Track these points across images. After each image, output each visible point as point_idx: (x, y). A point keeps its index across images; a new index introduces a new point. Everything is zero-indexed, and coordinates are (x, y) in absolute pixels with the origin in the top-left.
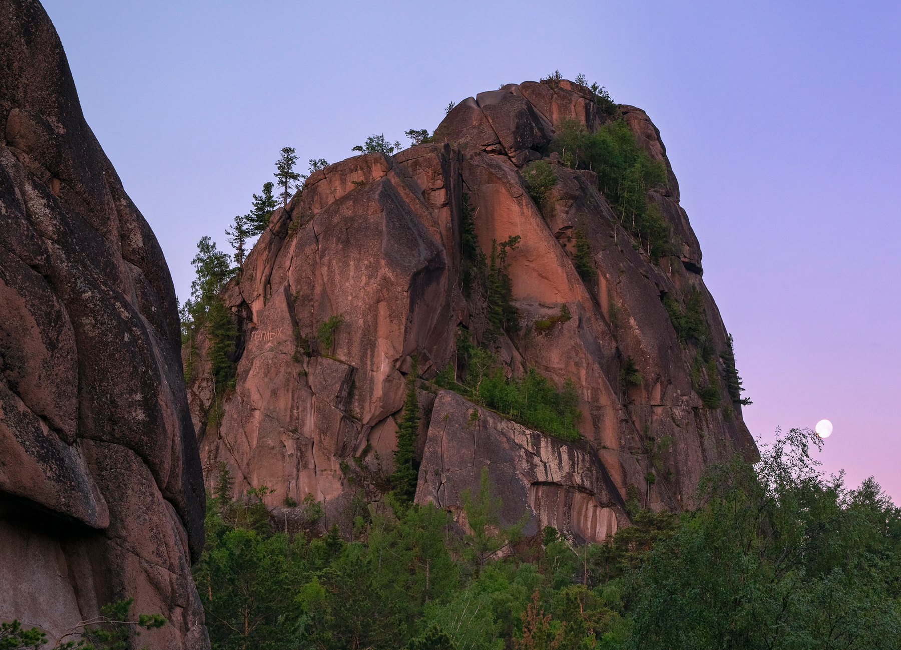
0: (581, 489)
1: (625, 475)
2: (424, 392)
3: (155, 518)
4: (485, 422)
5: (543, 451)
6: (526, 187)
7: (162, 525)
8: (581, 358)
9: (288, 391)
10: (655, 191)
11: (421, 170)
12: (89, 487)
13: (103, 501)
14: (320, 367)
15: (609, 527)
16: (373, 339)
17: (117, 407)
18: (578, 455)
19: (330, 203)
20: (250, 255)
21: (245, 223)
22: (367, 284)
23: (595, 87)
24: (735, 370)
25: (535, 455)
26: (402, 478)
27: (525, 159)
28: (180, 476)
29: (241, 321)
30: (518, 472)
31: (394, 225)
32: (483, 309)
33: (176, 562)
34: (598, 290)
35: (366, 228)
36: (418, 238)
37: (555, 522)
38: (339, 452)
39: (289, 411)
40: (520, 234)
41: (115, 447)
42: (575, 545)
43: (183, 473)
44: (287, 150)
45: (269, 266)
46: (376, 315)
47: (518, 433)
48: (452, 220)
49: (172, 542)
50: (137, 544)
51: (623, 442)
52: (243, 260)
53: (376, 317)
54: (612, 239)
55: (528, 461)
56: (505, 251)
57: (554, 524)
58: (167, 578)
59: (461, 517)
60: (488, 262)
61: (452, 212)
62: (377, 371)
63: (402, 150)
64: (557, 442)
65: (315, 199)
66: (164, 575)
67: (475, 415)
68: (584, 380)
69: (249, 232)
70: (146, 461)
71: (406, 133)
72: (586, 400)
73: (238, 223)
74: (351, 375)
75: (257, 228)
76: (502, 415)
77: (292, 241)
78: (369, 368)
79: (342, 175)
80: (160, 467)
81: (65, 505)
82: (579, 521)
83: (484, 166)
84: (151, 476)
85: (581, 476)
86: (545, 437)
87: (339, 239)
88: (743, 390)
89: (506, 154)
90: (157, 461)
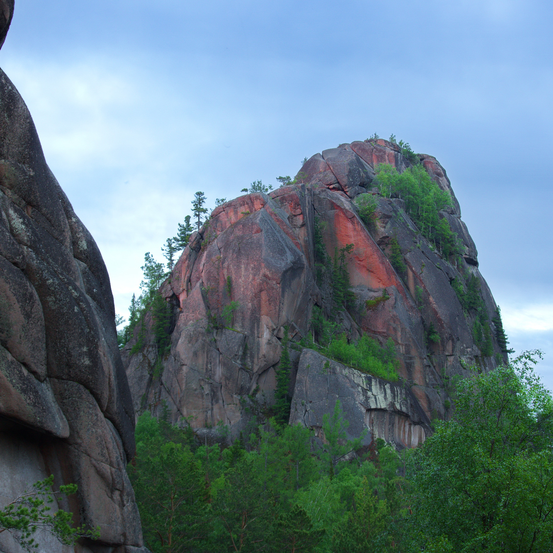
0: (400, 413)
1: (429, 402)
2: (293, 350)
3: (99, 431)
4: (334, 369)
5: (373, 388)
6: (356, 211)
7: (104, 435)
8: (397, 325)
9: (204, 352)
10: (444, 211)
11: (286, 203)
12: (55, 410)
13: (65, 419)
14: (224, 336)
15: (420, 438)
16: (258, 316)
17: (71, 356)
18: (397, 390)
19: (228, 227)
20: (177, 263)
21: (174, 242)
22: (254, 279)
23: (401, 143)
24: (502, 330)
25: (368, 390)
26: (280, 408)
27: (355, 193)
28: (115, 402)
29: (172, 308)
30: (357, 402)
31: (270, 240)
32: (330, 294)
33: (114, 460)
34: (408, 279)
35: (251, 242)
36: (286, 248)
37: (383, 435)
38: (238, 392)
39: (205, 365)
40: (353, 243)
41: (71, 383)
42: (397, 450)
43: (117, 400)
44: (199, 194)
45: (189, 270)
46: (260, 300)
47: (356, 376)
48: (308, 235)
49: (111, 448)
50: (88, 448)
51: (427, 380)
52: (173, 267)
53: (259, 302)
54: (415, 244)
55: (363, 395)
56: (344, 255)
57: (382, 437)
58: (109, 471)
59: (320, 434)
60: (332, 261)
61: (308, 230)
62: (261, 338)
63: (273, 190)
64: (382, 382)
65: (218, 225)
66: (106, 468)
67: (327, 365)
68: (400, 339)
69: (176, 248)
70: (92, 393)
71: (277, 178)
72: (402, 352)
73: (169, 243)
74: (245, 340)
75: (181, 245)
76: (346, 365)
77: (204, 253)
78: (256, 335)
79: (235, 208)
80: (101, 396)
81: (39, 422)
82: (399, 435)
83: (328, 198)
84: (95, 403)
85: (400, 404)
86: (375, 378)
87: (234, 250)
88: (508, 343)
89: (343, 190)
90: (99, 392)
